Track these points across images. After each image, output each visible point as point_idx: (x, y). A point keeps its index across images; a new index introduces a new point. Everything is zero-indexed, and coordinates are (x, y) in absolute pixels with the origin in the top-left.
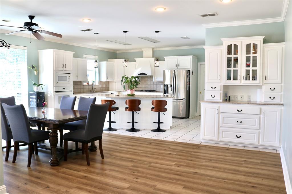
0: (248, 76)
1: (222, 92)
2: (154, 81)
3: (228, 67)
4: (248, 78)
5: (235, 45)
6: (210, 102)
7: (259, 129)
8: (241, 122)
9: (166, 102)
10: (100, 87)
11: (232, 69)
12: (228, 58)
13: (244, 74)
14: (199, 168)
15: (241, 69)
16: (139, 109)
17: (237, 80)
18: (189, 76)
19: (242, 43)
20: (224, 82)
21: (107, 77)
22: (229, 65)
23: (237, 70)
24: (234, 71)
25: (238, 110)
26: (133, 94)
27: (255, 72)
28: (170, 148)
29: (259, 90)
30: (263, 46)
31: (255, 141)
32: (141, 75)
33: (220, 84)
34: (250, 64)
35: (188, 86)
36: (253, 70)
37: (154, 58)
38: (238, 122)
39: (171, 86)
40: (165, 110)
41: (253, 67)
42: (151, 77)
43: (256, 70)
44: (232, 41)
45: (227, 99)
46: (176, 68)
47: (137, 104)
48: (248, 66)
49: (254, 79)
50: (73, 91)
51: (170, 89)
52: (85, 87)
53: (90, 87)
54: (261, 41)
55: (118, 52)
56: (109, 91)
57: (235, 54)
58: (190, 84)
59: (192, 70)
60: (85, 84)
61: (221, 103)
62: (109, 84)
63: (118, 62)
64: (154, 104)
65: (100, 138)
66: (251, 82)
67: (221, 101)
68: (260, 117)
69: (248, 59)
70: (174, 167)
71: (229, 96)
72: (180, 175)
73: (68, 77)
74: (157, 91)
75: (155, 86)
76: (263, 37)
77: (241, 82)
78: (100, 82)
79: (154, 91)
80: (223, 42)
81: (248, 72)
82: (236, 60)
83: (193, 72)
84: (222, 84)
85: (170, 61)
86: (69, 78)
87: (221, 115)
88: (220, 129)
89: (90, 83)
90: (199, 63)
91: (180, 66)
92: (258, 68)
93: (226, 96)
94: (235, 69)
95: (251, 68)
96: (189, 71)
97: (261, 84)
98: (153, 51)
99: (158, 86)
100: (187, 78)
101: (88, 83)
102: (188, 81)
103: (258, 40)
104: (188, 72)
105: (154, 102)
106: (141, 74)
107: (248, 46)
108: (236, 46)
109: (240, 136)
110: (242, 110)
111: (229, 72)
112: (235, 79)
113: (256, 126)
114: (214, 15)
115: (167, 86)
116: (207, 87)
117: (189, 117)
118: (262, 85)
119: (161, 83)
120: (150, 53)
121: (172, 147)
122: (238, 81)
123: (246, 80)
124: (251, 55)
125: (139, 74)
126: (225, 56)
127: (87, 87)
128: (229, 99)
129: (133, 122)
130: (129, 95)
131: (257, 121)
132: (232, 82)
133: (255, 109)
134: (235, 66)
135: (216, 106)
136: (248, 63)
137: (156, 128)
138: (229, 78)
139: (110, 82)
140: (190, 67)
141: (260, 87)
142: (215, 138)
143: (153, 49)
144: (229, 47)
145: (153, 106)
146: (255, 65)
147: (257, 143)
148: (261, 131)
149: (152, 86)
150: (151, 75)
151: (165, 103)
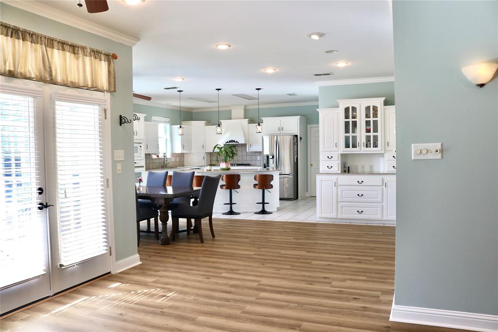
0: (369, 142)
1: (340, 162)
2: (247, 151)
3: (346, 133)
4: (369, 146)
5: (353, 107)
6: (327, 174)
7: (383, 202)
8: (362, 195)
9: (273, 176)
10: (173, 161)
11: (351, 134)
12: (345, 122)
13: (364, 140)
14: (319, 240)
15: (361, 134)
16: (239, 187)
17: (356, 147)
18: (296, 143)
19: (361, 105)
20: (342, 150)
21: (183, 147)
22: (347, 131)
23: (356, 136)
24: (353, 137)
25: (358, 182)
26: (229, 167)
27: (376, 138)
28: (283, 227)
29: (381, 159)
30: (384, 109)
31: (379, 216)
32: (230, 143)
33: (337, 153)
34: (370, 129)
35: (296, 157)
36: (374, 136)
37: (248, 119)
38: (358, 195)
39: (273, 157)
40: (271, 187)
41: (374, 132)
42: (244, 145)
43: (377, 136)
44: (350, 103)
45: (346, 170)
46: (279, 132)
47: (236, 180)
48: (368, 131)
49: (375, 146)
50: (145, 167)
51: (271, 161)
52: (154, 161)
53: (160, 161)
54: (381, 103)
55: (194, 111)
56: (184, 166)
57: (353, 117)
58: (297, 154)
59: (300, 136)
60: (154, 157)
61: (339, 174)
62: (183, 156)
63: (197, 125)
64: (257, 180)
65: (210, 215)
66: (372, 150)
67: (340, 172)
68: (383, 189)
69: (368, 123)
70: (293, 240)
71: (349, 167)
72: (301, 245)
73: (139, 147)
74: (251, 165)
75: (249, 158)
76: (384, 98)
77: (361, 149)
78: (173, 155)
79: (249, 165)
80: (340, 104)
81: (368, 139)
82: (355, 124)
83: (301, 138)
84: (340, 152)
85: (270, 124)
86: (141, 150)
87: (339, 188)
88: (339, 204)
89: (161, 156)
90: (308, 126)
91: (284, 129)
92: (379, 134)
93: (345, 167)
94: (354, 134)
95: (372, 134)
96: (297, 136)
97: (383, 152)
98: (246, 110)
99: (253, 157)
100: (294, 146)
101: (158, 156)
102: (295, 150)
103: (378, 102)
104: (295, 138)
105: (258, 176)
106: (230, 141)
107: (368, 108)
108: (354, 109)
109: (362, 211)
110: (362, 182)
111: (347, 139)
112: (354, 146)
113: (379, 199)
114: (329, 74)
115: (268, 157)
116: (322, 157)
117: (297, 198)
118: (385, 152)
119: (257, 154)
120: (241, 113)
121: (285, 226)
122: (358, 149)
123: (367, 147)
124: (372, 119)
125: (227, 142)
126: (343, 120)
127: (157, 161)
128: (349, 170)
129: (231, 204)
130: (224, 169)
131: (380, 192)
132: (351, 150)
133: (377, 180)
134: (353, 132)
135: (334, 177)
136: (368, 128)
137: (260, 209)
138: (347, 146)
139: (186, 154)
140: (297, 131)
141: (382, 155)
142: (334, 215)
143: (245, 106)
144: (347, 110)
145: (257, 182)
146: (376, 130)
147: (380, 218)
148: (384, 204)
149: (245, 158)
150: (244, 143)
151: (271, 177)
